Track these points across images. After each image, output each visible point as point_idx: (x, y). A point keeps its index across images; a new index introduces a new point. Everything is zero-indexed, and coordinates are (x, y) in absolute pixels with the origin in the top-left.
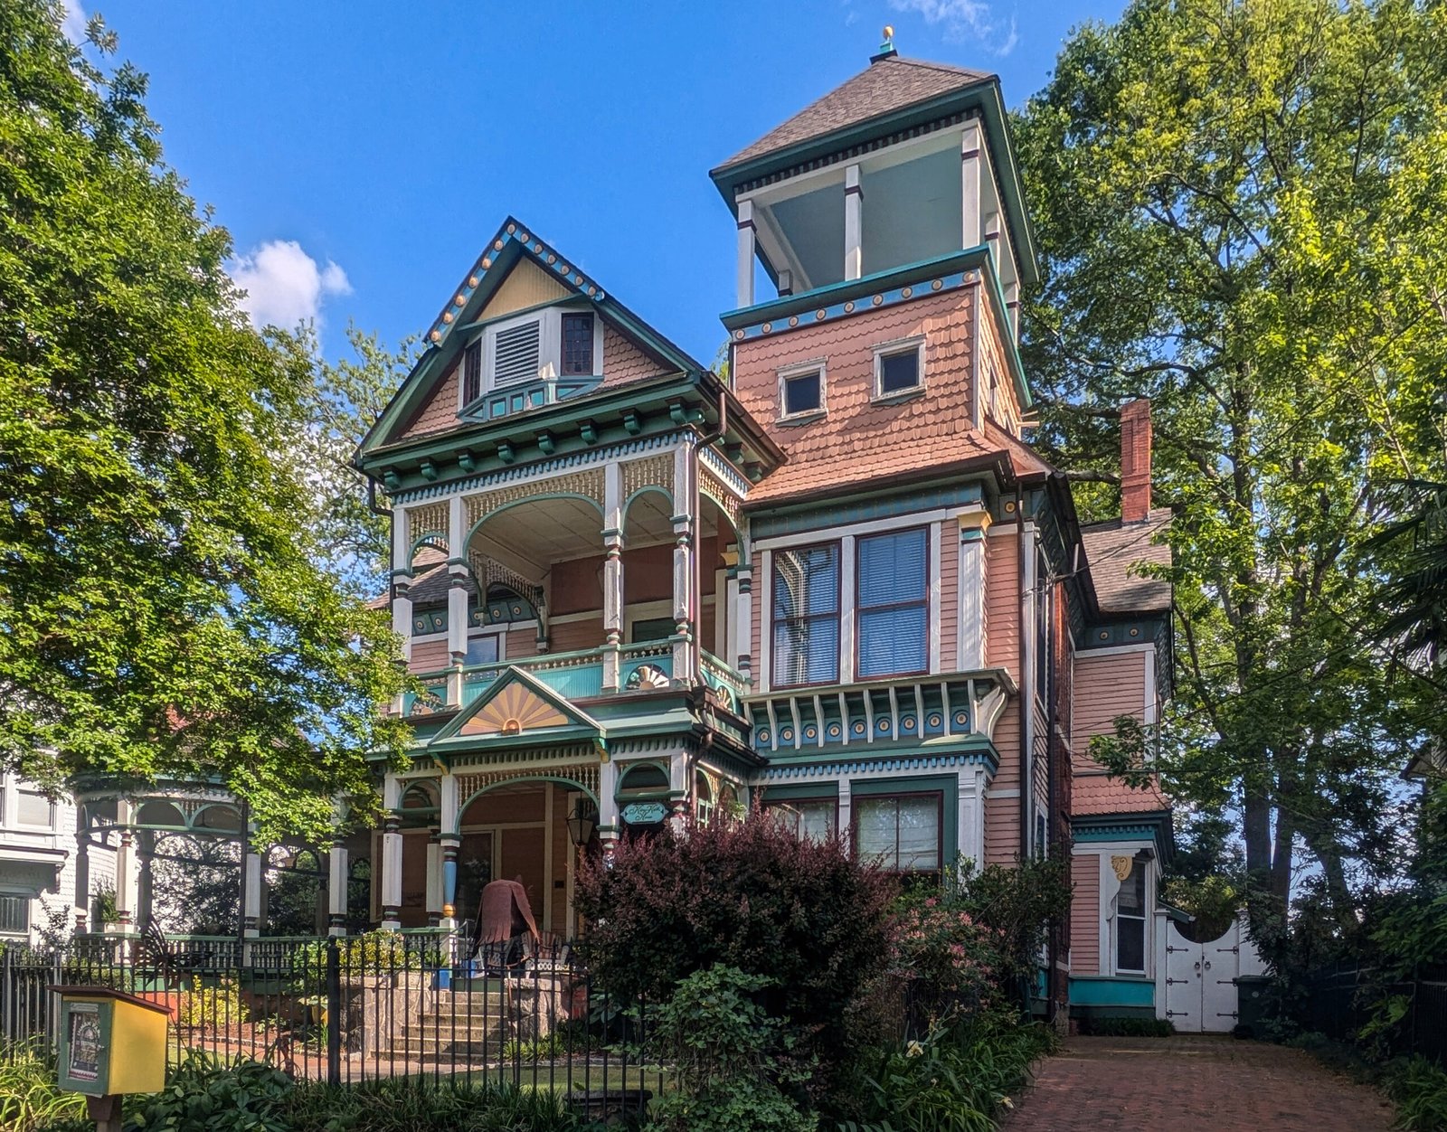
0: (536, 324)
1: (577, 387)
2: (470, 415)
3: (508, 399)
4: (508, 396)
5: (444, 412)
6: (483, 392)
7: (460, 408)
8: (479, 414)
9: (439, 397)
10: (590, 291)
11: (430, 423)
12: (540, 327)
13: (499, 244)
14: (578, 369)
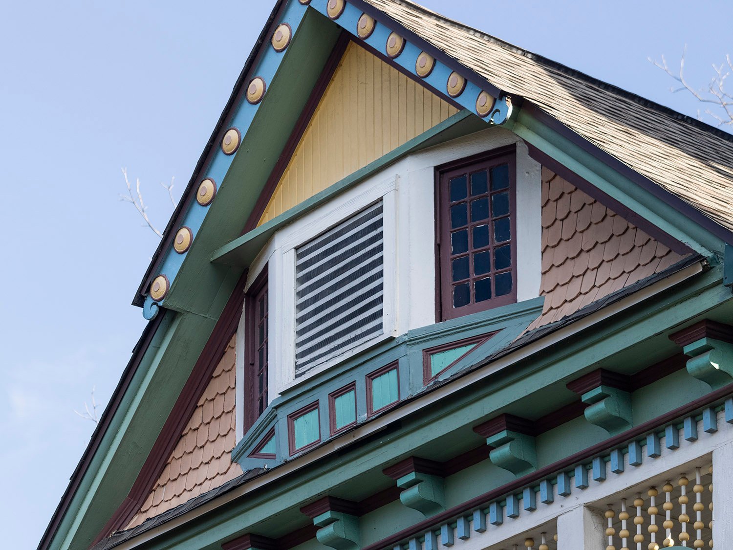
0: (376, 207)
1: (478, 340)
2: (255, 453)
3: (324, 403)
4: (322, 395)
5: (211, 450)
6: (273, 395)
7: (239, 436)
8: (268, 449)
9: (196, 420)
10: (477, 103)
11: (182, 483)
12: (386, 215)
13: (283, 34)
14: (483, 293)
